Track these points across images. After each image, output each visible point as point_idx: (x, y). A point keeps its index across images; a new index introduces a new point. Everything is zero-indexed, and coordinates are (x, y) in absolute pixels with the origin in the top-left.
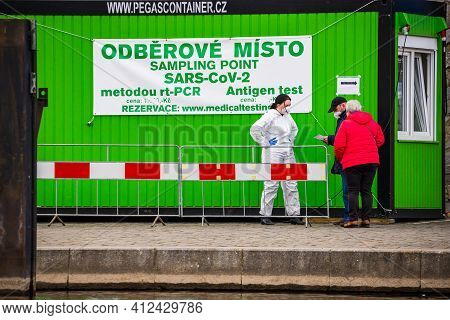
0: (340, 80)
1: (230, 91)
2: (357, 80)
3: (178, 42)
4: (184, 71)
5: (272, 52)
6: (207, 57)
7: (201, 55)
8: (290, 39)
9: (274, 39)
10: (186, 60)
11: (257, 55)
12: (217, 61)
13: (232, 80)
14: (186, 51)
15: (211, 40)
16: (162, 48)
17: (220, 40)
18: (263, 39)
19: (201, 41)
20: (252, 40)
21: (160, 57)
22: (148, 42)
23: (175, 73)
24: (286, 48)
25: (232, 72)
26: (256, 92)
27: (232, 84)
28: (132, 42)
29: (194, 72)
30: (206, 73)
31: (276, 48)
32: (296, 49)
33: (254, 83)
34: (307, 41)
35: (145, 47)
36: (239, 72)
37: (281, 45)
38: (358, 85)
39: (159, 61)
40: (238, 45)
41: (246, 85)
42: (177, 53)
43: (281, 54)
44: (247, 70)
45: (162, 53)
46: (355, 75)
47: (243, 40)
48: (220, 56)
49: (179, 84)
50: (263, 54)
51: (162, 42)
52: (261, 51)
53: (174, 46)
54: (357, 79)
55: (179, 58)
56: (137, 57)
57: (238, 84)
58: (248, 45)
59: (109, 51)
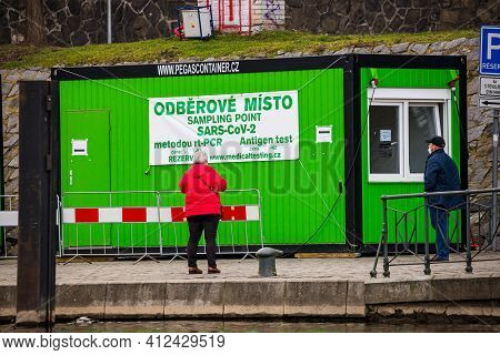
0: (318, 129)
1: (242, 141)
3: (206, 98)
4: (210, 124)
5: (270, 105)
6: (226, 112)
7: (222, 110)
8: (282, 94)
9: (272, 94)
10: (212, 115)
11: (260, 109)
12: (233, 114)
13: (244, 132)
14: (212, 106)
15: (228, 97)
16: (195, 105)
17: (235, 96)
18: (265, 95)
19: (222, 97)
20: (256, 95)
21: (193, 112)
22: (185, 99)
23: (204, 125)
24: (280, 101)
25: (244, 124)
26: (261, 142)
27: (244, 135)
28: (175, 100)
29: (217, 125)
30: (226, 125)
31: (273, 102)
32: (287, 102)
33: (259, 134)
34: (294, 94)
35: (183, 103)
36: (249, 123)
37: (276, 98)
38: (330, 134)
39: (193, 116)
40: (247, 100)
41: (254, 135)
42: (205, 109)
43: (277, 108)
44: (253, 122)
45: (195, 109)
46: (328, 125)
47: (251, 96)
48: (234, 110)
49: (208, 136)
50: (264, 108)
51: (195, 99)
52: (263, 105)
53: (203, 102)
54: (329, 129)
55: (207, 114)
56: (178, 113)
57: (248, 135)
58: (254, 100)
59: (159, 109)
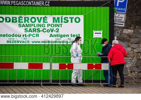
0: (94, 32)
1: (51, 36)
2: (101, 32)
3: (30, 16)
4: (32, 28)
5: (68, 21)
6: (42, 23)
7: (39, 22)
8: (75, 16)
9: (68, 16)
10: (33, 24)
11: (62, 22)
12: (46, 24)
13: (52, 31)
14: (33, 20)
15: (44, 16)
16: (23, 19)
17: (47, 16)
18: (64, 16)
19: (39, 16)
20: (60, 16)
21: (23, 22)
22: (17, 16)
23: (28, 28)
24: (73, 20)
25: (52, 28)
26: (62, 36)
27: (52, 33)
28: (11, 16)
29: (37, 28)
30: (41, 29)
31: (70, 20)
32: (77, 20)
33: (61, 33)
34: (82, 17)
35: (16, 18)
36: (55, 28)
37: (72, 18)
38: (102, 34)
39: (22, 24)
40: (54, 18)
41: (58, 33)
42: (29, 21)
43: (72, 22)
44: (58, 28)
47: (56, 16)
48: (47, 22)
49: (30, 33)
50: (64, 22)
51: (23, 16)
52: (63, 20)
53: (28, 18)
55: (30, 23)
56: (13, 22)
57: (54, 33)
58: (58, 18)
59: (1, 20)
